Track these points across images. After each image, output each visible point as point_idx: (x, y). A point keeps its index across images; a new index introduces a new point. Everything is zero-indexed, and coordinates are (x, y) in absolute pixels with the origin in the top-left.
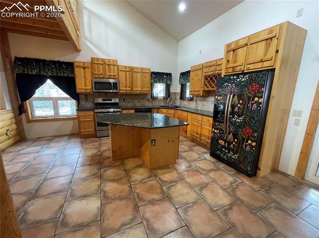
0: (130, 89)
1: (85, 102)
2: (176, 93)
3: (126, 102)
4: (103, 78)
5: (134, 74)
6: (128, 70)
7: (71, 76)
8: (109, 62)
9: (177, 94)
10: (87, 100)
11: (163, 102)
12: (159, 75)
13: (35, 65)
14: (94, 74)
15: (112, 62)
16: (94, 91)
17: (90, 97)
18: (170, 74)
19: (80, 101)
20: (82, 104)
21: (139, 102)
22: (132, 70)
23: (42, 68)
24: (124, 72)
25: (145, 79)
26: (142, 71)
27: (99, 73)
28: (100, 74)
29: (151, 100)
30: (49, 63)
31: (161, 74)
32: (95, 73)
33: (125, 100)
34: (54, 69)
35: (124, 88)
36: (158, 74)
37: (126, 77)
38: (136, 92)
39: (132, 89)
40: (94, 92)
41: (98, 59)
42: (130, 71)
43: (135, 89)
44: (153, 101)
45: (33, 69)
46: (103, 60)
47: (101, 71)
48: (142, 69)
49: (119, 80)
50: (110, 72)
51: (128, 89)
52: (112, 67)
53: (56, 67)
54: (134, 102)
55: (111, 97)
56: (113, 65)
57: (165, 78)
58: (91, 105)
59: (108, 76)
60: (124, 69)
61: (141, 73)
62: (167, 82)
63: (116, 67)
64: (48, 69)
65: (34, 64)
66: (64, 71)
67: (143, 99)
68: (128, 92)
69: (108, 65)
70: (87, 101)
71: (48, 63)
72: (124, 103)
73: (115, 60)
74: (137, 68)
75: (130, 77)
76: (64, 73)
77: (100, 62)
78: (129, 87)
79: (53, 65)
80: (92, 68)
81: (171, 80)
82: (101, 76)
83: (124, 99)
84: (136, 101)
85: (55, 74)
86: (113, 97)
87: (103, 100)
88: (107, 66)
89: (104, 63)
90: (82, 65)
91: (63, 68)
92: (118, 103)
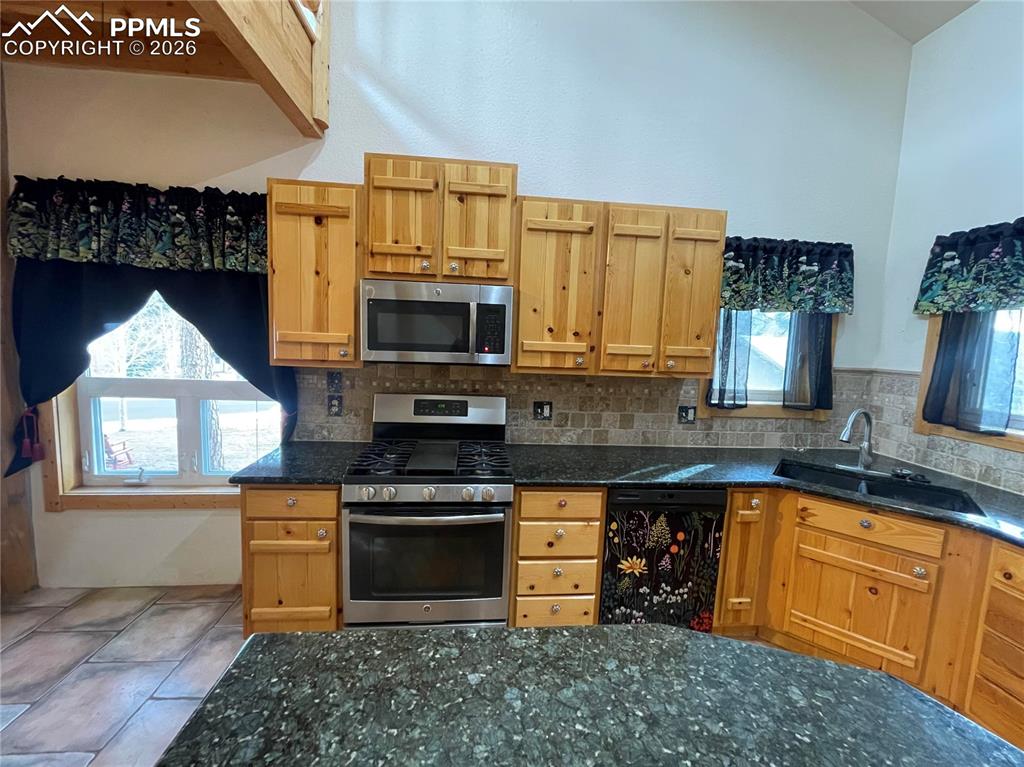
0: (582, 346)
1: (324, 411)
2: (871, 372)
3: (549, 418)
4: (426, 276)
5: (618, 252)
6: (579, 222)
7: (258, 269)
8: (468, 177)
9: (878, 379)
10: (335, 402)
11: (779, 429)
12: (768, 261)
13: (98, 216)
14: (373, 254)
15: (482, 178)
16: (367, 354)
17: (353, 386)
18: (844, 253)
19: (302, 407)
20: (312, 426)
21: (627, 422)
22: (601, 225)
23: (124, 231)
24: (552, 239)
25: (685, 280)
26: (671, 231)
27: (402, 248)
28: (409, 255)
29: (702, 413)
30: (163, 205)
31: (784, 250)
32: (377, 246)
33: (547, 412)
34: (181, 233)
35: (548, 342)
36: (765, 250)
37: (564, 269)
38: (616, 366)
39: (592, 349)
40: (366, 362)
41: (402, 162)
42: (591, 229)
43: (613, 347)
44: (717, 425)
45: (83, 235)
46: (433, 166)
47: (416, 236)
48: (670, 217)
49: (517, 293)
50: (467, 239)
51: (571, 344)
52: (481, 206)
53: (194, 226)
54: (597, 420)
55: (463, 393)
56: (490, 196)
57: (807, 276)
58: (355, 432)
59: (454, 264)
60: (555, 221)
61: (662, 241)
62: (818, 301)
63: (505, 208)
64: (155, 232)
65: (93, 209)
66: (227, 243)
67: (651, 405)
68: (569, 363)
69: (462, 197)
70: (335, 409)
71: (158, 202)
72: (535, 425)
73: (507, 165)
74: (638, 212)
75: (591, 271)
76: (223, 255)
77: (415, 179)
78: (576, 334)
79: (178, 211)
80: (367, 217)
81: (847, 293)
82: (416, 266)
83: (539, 405)
84: (609, 417)
85: (182, 262)
86: (475, 393)
87: (421, 408)
88: (452, 203)
89: (437, 185)
90: (312, 202)
91: (226, 226)
92: (504, 426)
